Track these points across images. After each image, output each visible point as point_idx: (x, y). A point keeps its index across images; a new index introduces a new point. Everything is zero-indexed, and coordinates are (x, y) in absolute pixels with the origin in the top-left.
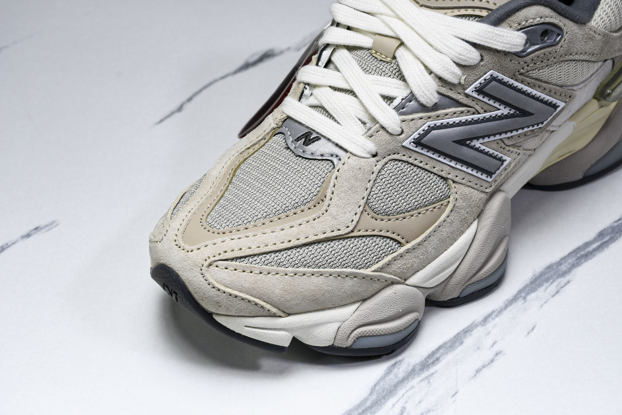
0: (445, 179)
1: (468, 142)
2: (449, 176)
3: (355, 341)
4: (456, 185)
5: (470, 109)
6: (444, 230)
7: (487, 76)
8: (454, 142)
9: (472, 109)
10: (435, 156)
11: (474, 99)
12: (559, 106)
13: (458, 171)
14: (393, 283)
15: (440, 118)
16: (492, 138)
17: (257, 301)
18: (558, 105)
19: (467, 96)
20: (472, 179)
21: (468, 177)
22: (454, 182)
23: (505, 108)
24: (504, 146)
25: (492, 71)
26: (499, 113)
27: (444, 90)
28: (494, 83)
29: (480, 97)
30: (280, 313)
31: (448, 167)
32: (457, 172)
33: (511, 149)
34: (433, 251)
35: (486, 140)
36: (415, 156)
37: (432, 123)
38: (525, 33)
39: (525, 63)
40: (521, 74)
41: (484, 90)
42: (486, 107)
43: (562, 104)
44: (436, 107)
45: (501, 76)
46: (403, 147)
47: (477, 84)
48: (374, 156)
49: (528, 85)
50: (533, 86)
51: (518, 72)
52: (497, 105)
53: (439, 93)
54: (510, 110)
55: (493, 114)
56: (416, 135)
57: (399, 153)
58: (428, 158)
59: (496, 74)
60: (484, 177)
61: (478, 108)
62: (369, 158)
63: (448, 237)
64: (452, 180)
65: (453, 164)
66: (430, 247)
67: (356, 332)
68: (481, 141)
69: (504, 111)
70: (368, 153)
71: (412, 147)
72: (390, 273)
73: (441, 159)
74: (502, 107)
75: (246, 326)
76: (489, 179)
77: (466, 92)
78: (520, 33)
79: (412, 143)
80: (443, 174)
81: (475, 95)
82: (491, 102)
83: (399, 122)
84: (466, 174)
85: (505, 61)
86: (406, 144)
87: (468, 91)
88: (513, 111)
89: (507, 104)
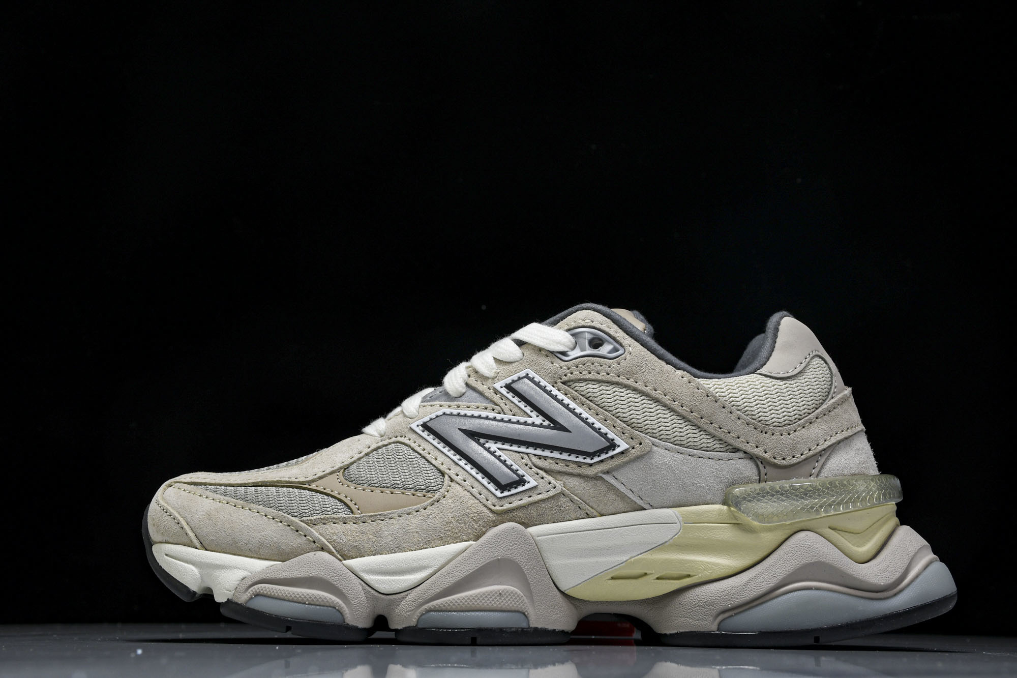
0: (443, 474)
1: (482, 441)
2: (447, 471)
3: (252, 598)
4: (452, 484)
6: (414, 521)
7: (522, 374)
8: (460, 430)
9: (498, 407)
10: (441, 446)
11: (503, 397)
12: (619, 446)
13: (461, 469)
14: (322, 549)
15: (459, 408)
16: (515, 448)
17: (181, 519)
18: (618, 443)
19: (496, 392)
20: (476, 484)
21: (470, 481)
22: (452, 480)
23: (538, 416)
24: (530, 463)
25: (528, 370)
27: (472, 381)
28: (526, 380)
29: (510, 396)
30: (198, 544)
31: (451, 462)
32: (458, 468)
33: (542, 473)
34: (390, 538)
35: (506, 446)
36: (419, 441)
37: (448, 411)
38: (573, 335)
39: (568, 369)
40: (564, 383)
41: (512, 385)
42: (515, 410)
43: (623, 446)
45: (537, 378)
46: (411, 428)
47: (509, 380)
48: (382, 436)
49: (574, 399)
51: (561, 379)
52: (528, 409)
53: (467, 385)
54: (544, 421)
55: (522, 419)
56: (426, 419)
57: (405, 437)
58: (432, 448)
59: (533, 374)
60: (491, 487)
61: (506, 408)
62: (376, 437)
63: (417, 532)
64: (450, 477)
65: (456, 458)
66: (386, 531)
67: (256, 587)
68: (499, 445)
69: (539, 420)
71: (419, 430)
72: (321, 534)
73: (446, 450)
74: (534, 414)
75: (167, 555)
76: (498, 493)
77: (494, 385)
78: (567, 335)
79: (420, 426)
80: (442, 468)
81: (504, 391)
82: (522, 405)
84: (469, 475)
85: (546, 362)
86: (414, 426)
87: (497, 386)
88: (546, 423)
89: (541, 412)
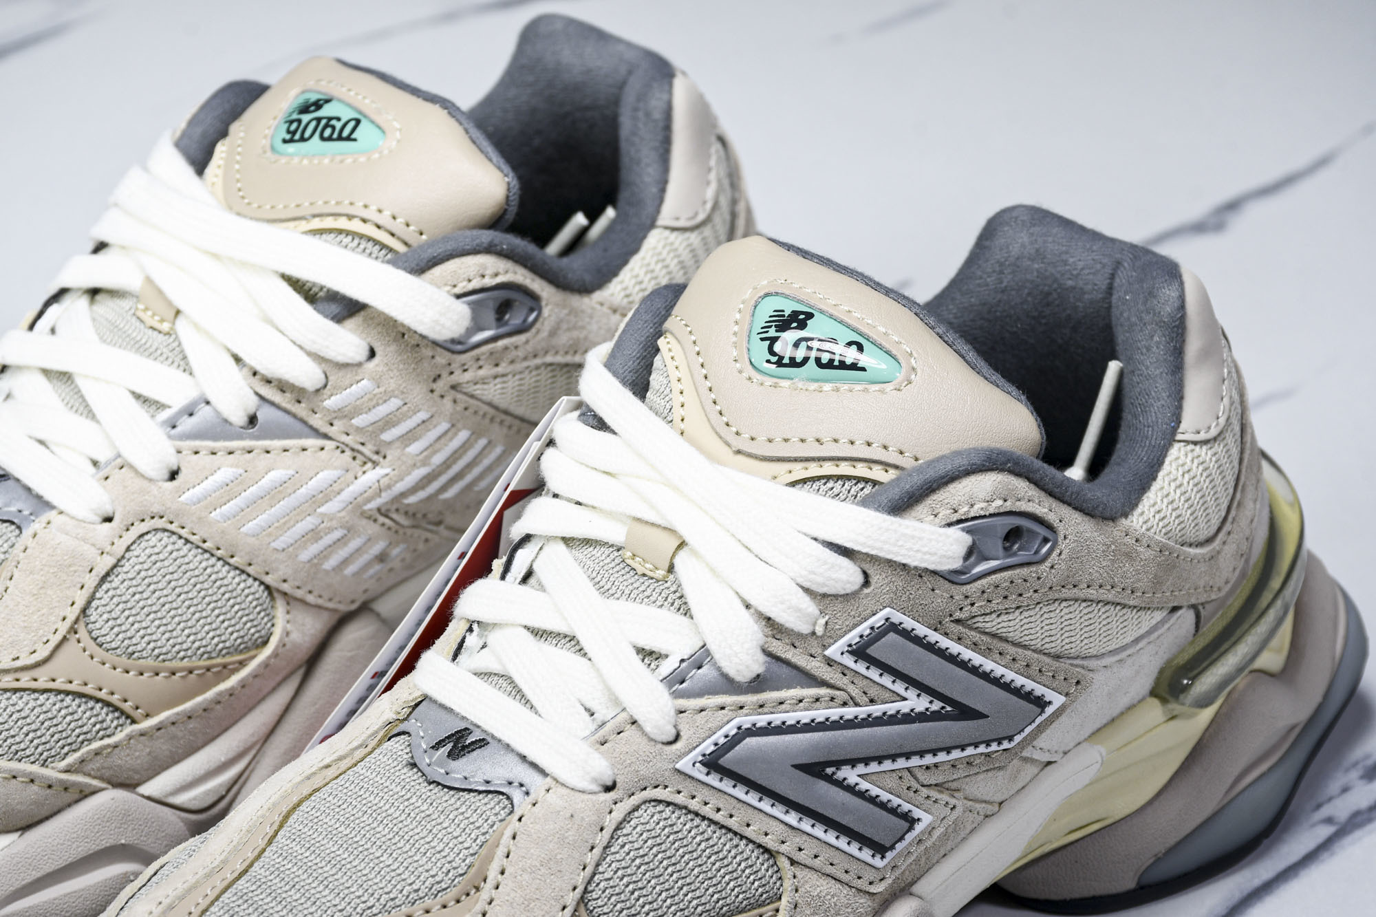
0: (773, 854)
2: (783, 848)
4: (800, 873)
5: (838, 693)
7: (877, 620)
8: (796, 766)
9: (842, 692)
10: (751, 798)
11: (844, 670)
12: (1050, 703)
13: (805, 837)
15: (766, 710)
16: (888, 765)
18: (1047, 699)
19: (830, 662)
20: (838, 858)
21: (826, 854)
22: (793, 862)
23: (918, 695)
24: (915, 785)
25: (888, 610)
26: (904, 707)
27: (777, 647)
28: (892, 636)
29: (860, 668)
31: (782, 826)
32: (800, 837)
33: (934, 794)
35: (874, 767)
36: (704, 793)
37: (746, 720)
38: (968, 530)
39: (967, 597)
40: (957, 621)
41: (868, 651)
42: (874, 692)
43: (1057, 700)
44: (758, 684)
45: (909, 623)
46: (678, 771)
47: (853, 637)
48: (609, 789)
49: (975, 646)
50: (987, 652)
51: (951, 615)
53: (764, 652)
54: (931, 702)
55: (891, 708)
56: (708, 746)
57: (666, 786)
58: (735, 802)
59: (897, 617)
60: (866, 854)
61: (855, 691)
62: (595, 793)
64: (788, 858)
65: (791, 818)
68: (861, 768)
69: (917, 702)
70: (594, 780)
71: (699, 773)
73: (765, 806)
74: (911, 694)
76: (878, 862)
78: (957, 531)
79: (698, 765)
80: (769, 842)
81: (849, 661)
82: (887, 680)
83: (672, 713)
84: (824, 845)
85: (919, 590)
86: (684, 764)
87: (833, 651)
88: (937, 705)
89: (923, 688)
